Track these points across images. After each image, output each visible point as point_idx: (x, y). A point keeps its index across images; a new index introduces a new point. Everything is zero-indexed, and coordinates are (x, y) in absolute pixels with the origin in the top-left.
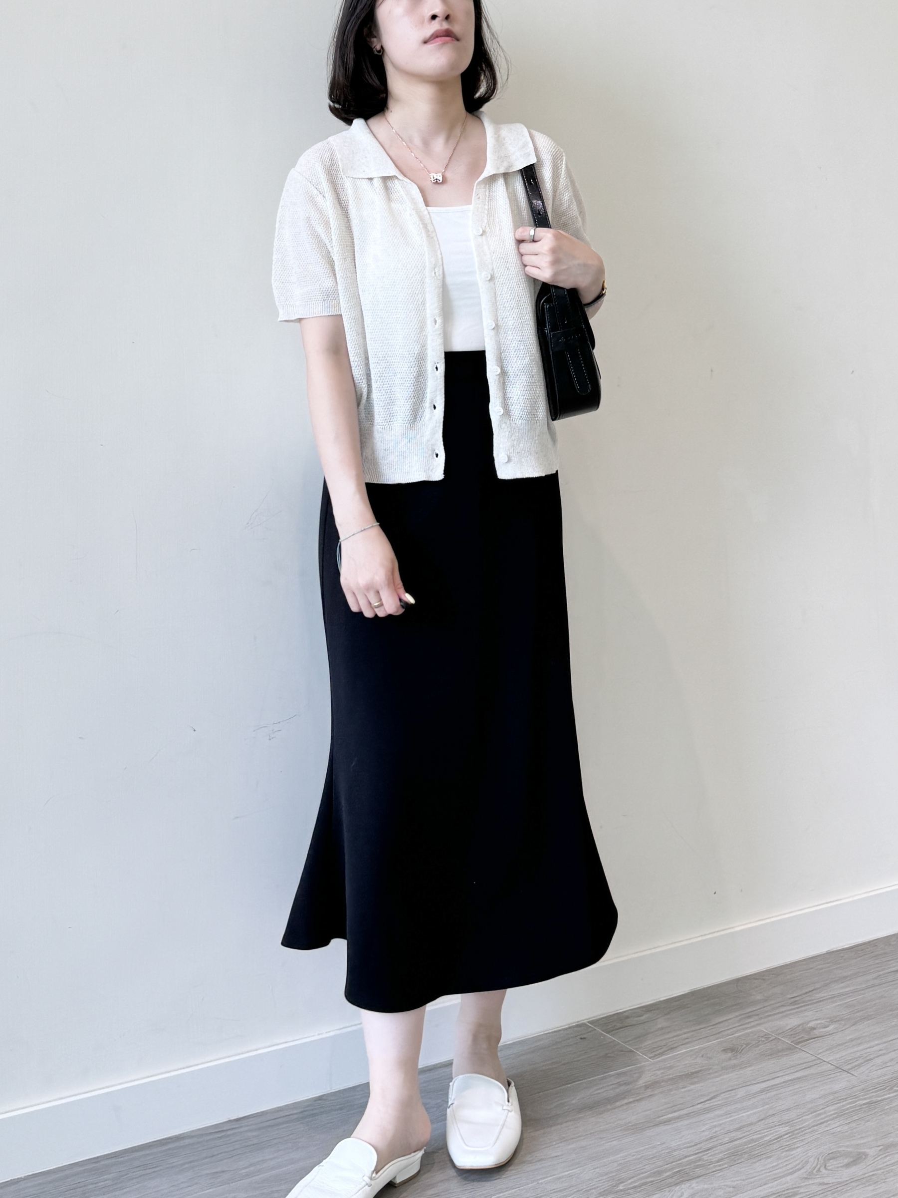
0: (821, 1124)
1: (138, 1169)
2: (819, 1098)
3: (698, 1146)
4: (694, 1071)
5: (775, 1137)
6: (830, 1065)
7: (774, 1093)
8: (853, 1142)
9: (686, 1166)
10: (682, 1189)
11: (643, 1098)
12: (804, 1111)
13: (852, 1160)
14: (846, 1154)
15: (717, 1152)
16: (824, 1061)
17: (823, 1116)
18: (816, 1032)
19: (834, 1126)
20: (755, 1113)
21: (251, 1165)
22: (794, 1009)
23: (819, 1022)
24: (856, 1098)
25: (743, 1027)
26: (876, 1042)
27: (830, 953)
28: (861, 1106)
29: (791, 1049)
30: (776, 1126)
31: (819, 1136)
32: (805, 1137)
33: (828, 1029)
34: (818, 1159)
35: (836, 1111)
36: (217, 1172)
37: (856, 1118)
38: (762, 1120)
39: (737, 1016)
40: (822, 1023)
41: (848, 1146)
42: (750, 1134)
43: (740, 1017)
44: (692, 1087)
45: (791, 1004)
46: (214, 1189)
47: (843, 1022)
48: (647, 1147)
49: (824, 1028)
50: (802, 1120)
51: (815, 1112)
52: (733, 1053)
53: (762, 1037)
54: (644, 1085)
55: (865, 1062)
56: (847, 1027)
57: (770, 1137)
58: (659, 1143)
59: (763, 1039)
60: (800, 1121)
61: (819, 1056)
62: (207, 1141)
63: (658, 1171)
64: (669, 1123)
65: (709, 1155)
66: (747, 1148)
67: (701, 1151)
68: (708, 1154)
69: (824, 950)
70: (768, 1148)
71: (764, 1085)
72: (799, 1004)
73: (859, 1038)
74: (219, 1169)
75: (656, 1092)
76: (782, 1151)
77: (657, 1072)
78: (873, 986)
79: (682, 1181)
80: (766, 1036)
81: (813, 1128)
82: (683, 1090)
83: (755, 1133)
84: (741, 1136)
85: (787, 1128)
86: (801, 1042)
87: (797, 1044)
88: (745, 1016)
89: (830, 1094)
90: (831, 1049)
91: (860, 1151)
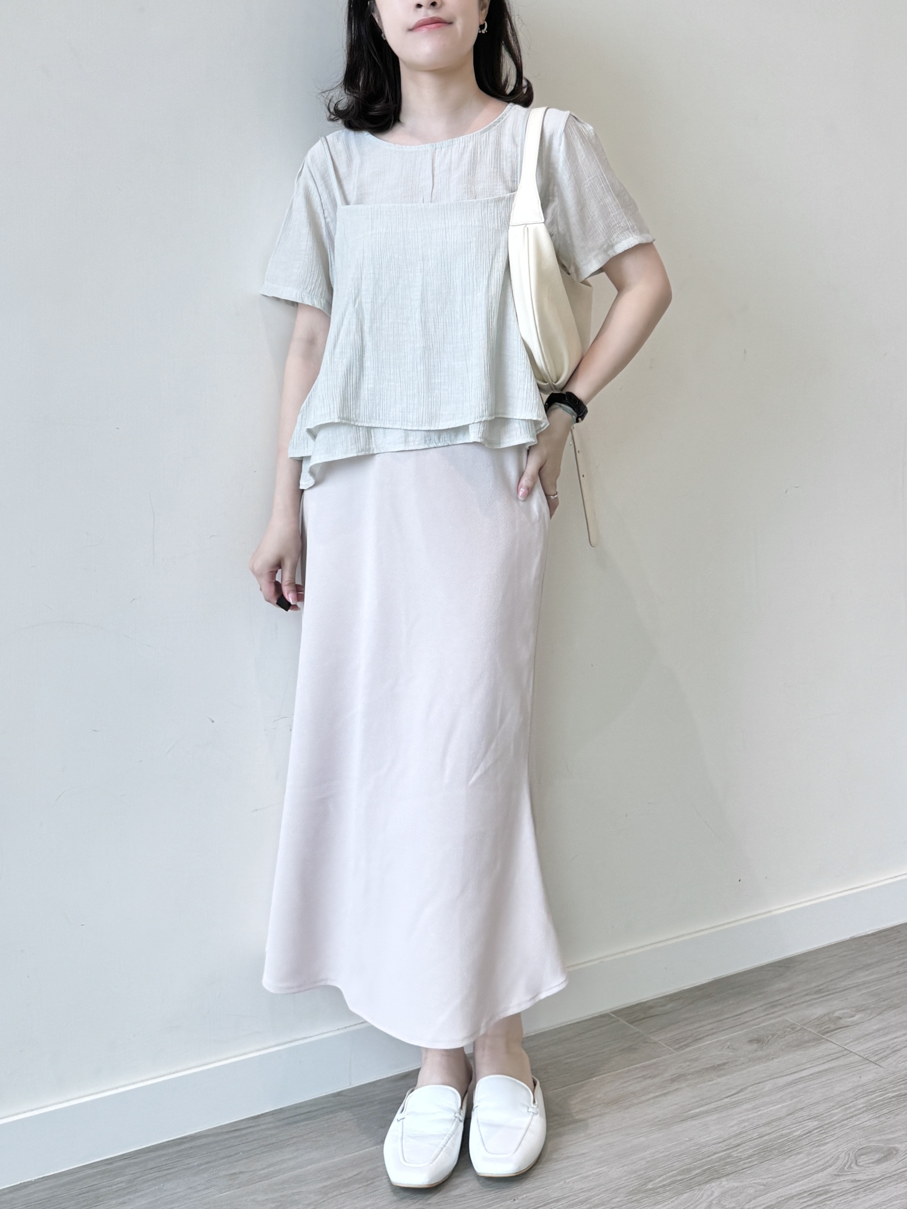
0: (852, 1117)
1: (153, 1170)
2: (847, 1091)
3: (726, 1142)
4: (720, 1063)
5: (805, 1132)
6: (857, 1056)
7: (801, 1086)
8: (883, 1137)
9: (715, 1163)
10: (712, 1187)
11: (669, 1092)
12: (832, 1104)
13: (883, 1155)
14: (877, 1150)
15: (746, 1148)
16: (852, 1052)
17: (853, 1109)
18: (842, 1022)
19: (864, 1120)
20: (783, 1107)
21: (270, 1166)
22: (819, 998)
23: (846, 1011)
24: (885, 1090)
25: (768, 1017)
26: (903, 1032)
28: (890, 1098)
29: (818, 1040)
30: (805, 1121)
31: (849, 1131)
32: (836, 1132)
33: (854, 1019)
34: (849, 1154)
35: (864, 1105)
36: (235, 1174)
37: (885, 1111)
38: (791, 1114)
39: (761, 1006)
40: (847, 1013)
41: (878, 1141)
42: (780, 1129)
43: (765, 1007)
44: (719, 1080)
45: (817, 992)
46: (232, 1191)
47: (869, 1011)
48: (675, 1143)
49: (850, 1017)
50: (831, 1114)
51: (844, 1105)
52: (759, 1044)
53: (788, 1027)
54: (669, 1078)
55: (893, 1052)
56: (873, 1015)
57: (799, 1132)
58: (687, 1139)
59: (789, 1030)
60: (829, 1115)
61: (845, 1047)
62: (224, 1140)
63: (688, 1169)
64: (697, 1118)
65: (739, 1150)
66: (776, 1144)
67: (729, 1147)
68: (737, 1150)
69: (848, 936)
70: (797, 1143)
71: (791, 1078)
72: (822, 993)
73: (885, 1028)
74: (237, 1170)
75: (683, 1085)
76: (812, 1146)
77: (682, 1064)
78: (898, 973)
79: (712, 1179)
80: (792, 1027)
81: (843, 1122)
82: (711, 1083)
83: (785, 1127)
84: (770, 1131)
85: (816, 1123)
86: (827, 1032)
87: (823, 1034)
88: (769, 1005)
89: (857, 1087)
90: (858, 1039)
91: (890, 1146)
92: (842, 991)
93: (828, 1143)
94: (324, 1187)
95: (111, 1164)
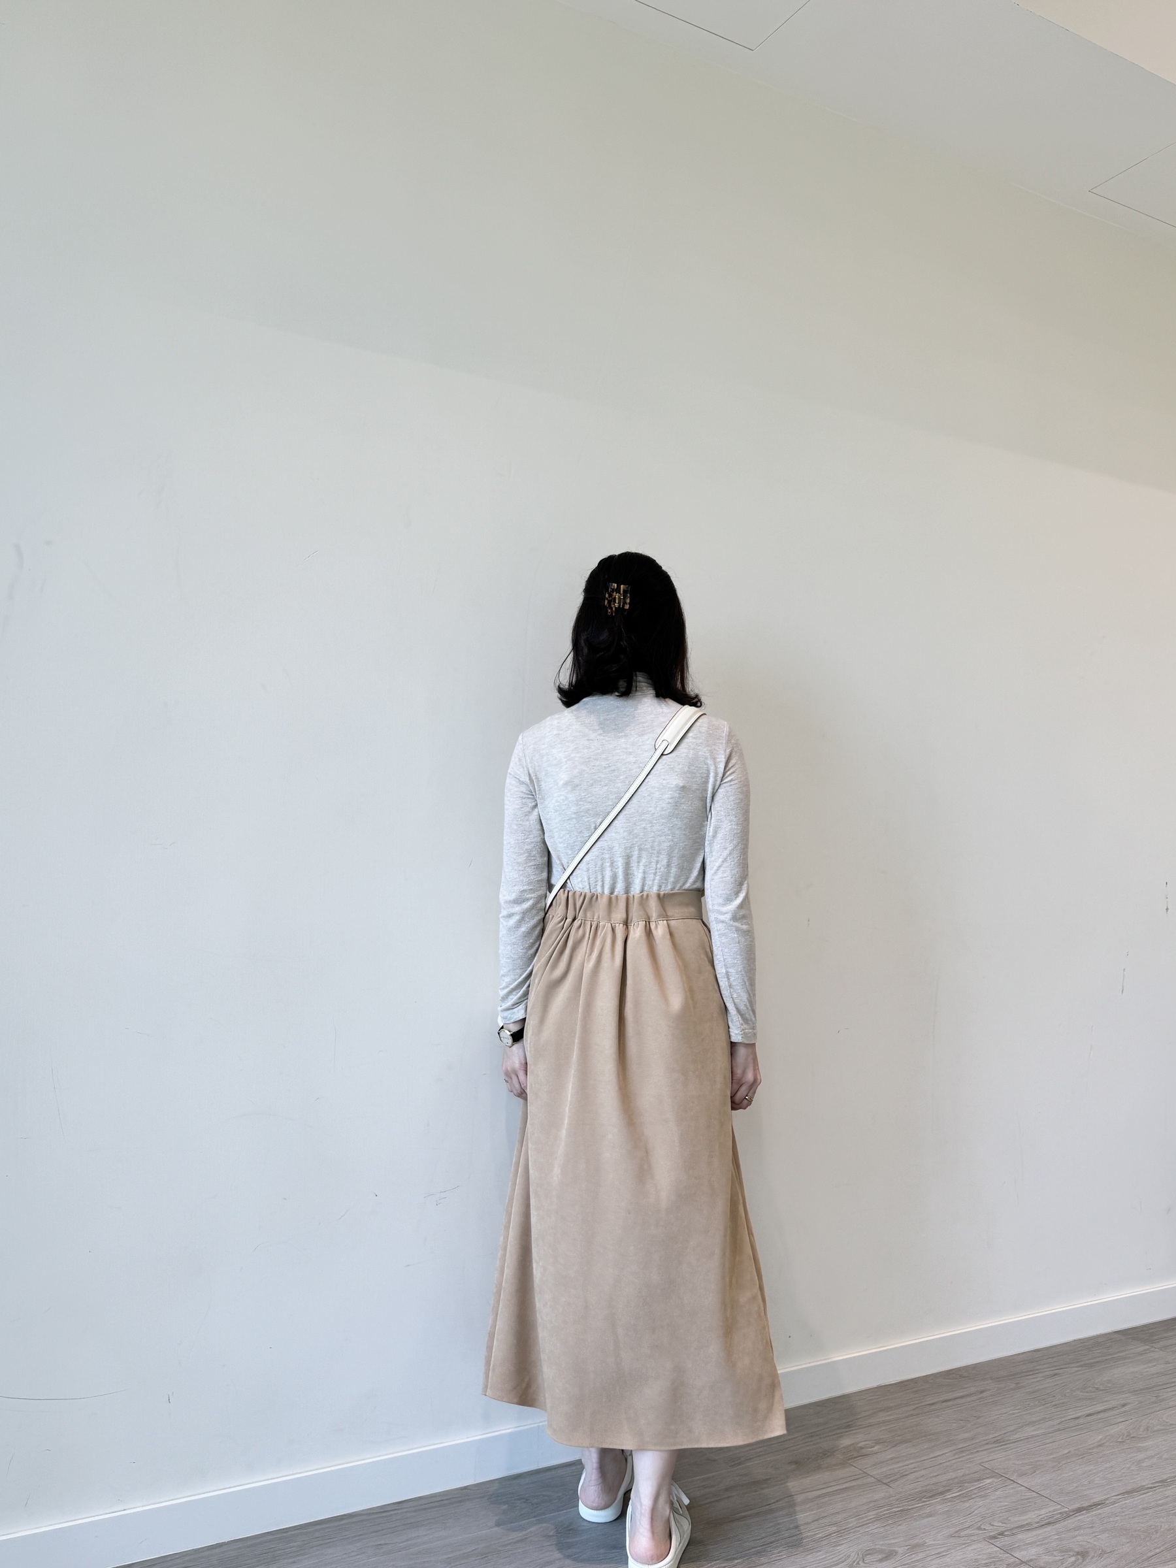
0: (863, 1525)
1: (317, 1539)
2: (863, 1505)
4: (764, 1478)
5: (825, 1535)
6: (873, 1478)
7: (826, 1499)
8: (886, 1542)
12: (849, 1514)
13: (884, 1556)
14: (880, 1551)
16: (869, 1475)
17: (866, 1519)
18: (864, 1451)
19: (873, 1528)
20: (811, 1515)
21: (408, 1540)
22: (848, 1431)
23: (867, 1443)
24: (892, 1506)
25: (807, 1444)
26: (912, 1461)
27: (879, 1388)
28: (895, 1512)
29: (843, 1464)
30: (826, 1526)
31: (859, 1535)
32: (850, 1536)
33: (873, 1449)
34: (859, 1554)
35: (874, 1516)
36: (380, 1545)
37: (890, 1522)
38: (816, 1521)
39: (802, 1436)
40: (869, 1444)
41: (882, 1545)
42: (806, 1532)
45: (846, 1427)
46: (376, 1558)
47: (886, 1444)
48: (724, 1538)
49: (871, 1448)
50: (848, 1522)
51: (858, 1516)
52: (798, 1465)
54: (725, 1488)
55: (902, 1477)
56: (889, 1447)
57: (820, 1535)
58: (733, 1536)
59: (821, 1455)
60: (846, 1523)
61: (865, 1471)
62: (375, 1518)
63: (731, 1559)
64: (743, 1520)
66: (803, 1543)
67: (766, 1544)
68: (771, 1546)
69: (874, 1385)
70: (818, 1543)
71: (819, 1493)
72: (852, 1427)
73: (898, 1457)
74: (382, 1542)
75: (734, 1495)
76: (829, 1546)
77: (736, 1478)
78: (912, 1415)
80: (825, 1453)
81: (856, 1529)
85: (835, 1528)
86: (851, 1459)
87: (849, 1460)
88: (807, 1435)
89: (871, 1502)
90: (874, 1465)
91: (891, 1549)
92: (866, 1427)
93: (842, 1544)
94: (449, 1558)
95: (286, 1532)
